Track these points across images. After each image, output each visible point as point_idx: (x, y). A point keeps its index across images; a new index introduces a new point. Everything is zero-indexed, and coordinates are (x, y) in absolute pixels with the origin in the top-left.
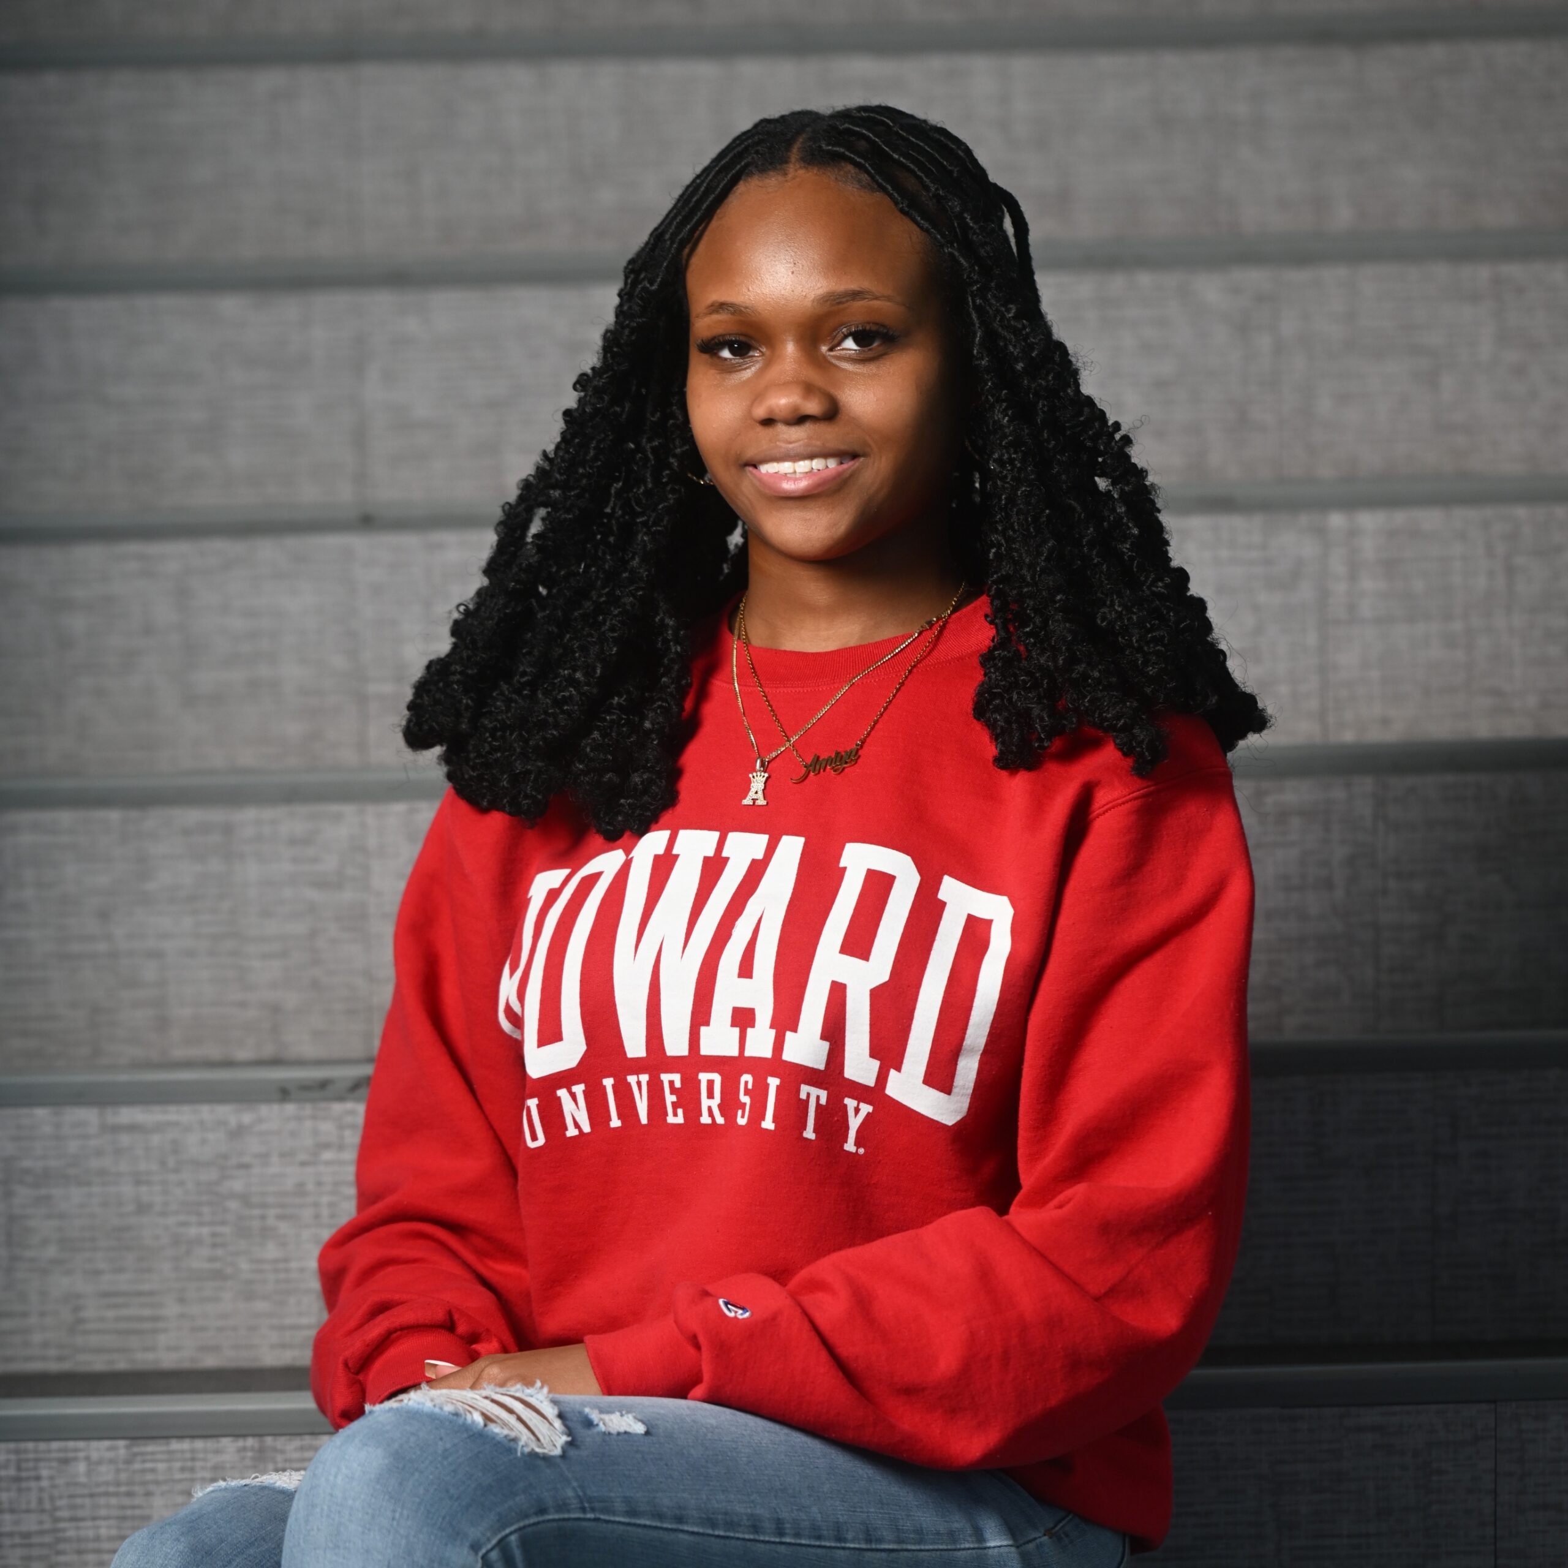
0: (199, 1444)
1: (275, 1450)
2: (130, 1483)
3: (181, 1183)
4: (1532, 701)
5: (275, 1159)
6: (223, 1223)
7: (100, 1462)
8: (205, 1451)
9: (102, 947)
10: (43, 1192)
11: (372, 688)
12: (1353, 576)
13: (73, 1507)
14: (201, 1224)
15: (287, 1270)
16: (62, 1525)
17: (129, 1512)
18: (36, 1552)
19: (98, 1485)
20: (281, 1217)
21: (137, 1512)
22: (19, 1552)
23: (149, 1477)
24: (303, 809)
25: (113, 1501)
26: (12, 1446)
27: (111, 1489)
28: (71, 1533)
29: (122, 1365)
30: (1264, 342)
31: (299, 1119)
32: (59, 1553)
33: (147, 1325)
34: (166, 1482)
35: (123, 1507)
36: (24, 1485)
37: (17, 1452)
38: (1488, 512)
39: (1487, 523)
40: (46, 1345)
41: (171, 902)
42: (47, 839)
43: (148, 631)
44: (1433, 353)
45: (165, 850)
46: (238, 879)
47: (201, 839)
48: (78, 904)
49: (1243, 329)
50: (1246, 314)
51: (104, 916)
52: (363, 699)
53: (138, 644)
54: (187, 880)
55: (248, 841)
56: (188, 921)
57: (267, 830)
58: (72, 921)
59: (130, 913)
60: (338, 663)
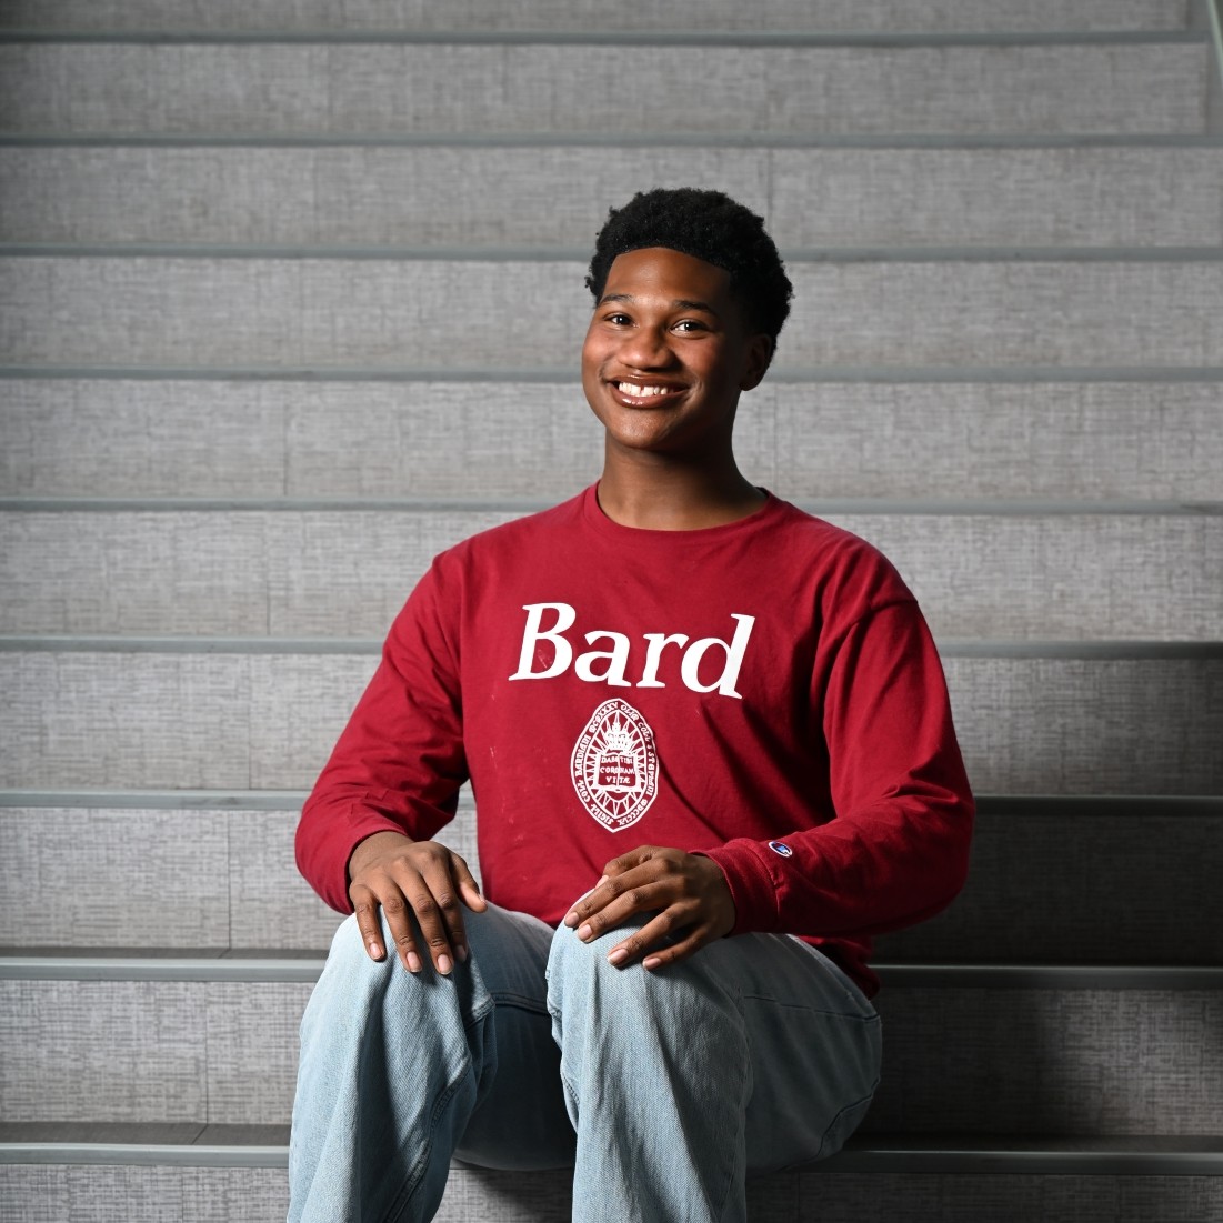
0: (115, 984)
1: (155, 989)
2: (80, 1003)
3: (130, 850)
5: (179, 839)
6: (152, 871)
7: (64, 992)
8: (119, 988)
9: (111, 725)
10: (58, 852)
11: (273, 593)
13: (50, 1015)
14: (140, 871)
15: (185, 897)
16: (44, 1024)
17: (79, 1019)
18: (30, 1037)
19: (63, 1004)
20: (182, 869)
21: (83, 1019)
22: (21, 1037)
23: (90, 1000)
24: (218, 656)
25: (71, 1012)
26: (19, 982)
27: (70, 1006)
28: (49, 1028)
29: (98, 944)
30: (770, 423)
31: (192, 818)
32: (42, 1038)
33: (111, 923)
34: (98, 1003)
35: (76, 1016)
36: (24, 1002)
37: (21, 985)
38: (869, 518)
39: (868, 524)
40: (58, 932)
41: (148, 702)
42: (82, 667)
43: (156, 559)
44: (860, 431)
45: (144, 675)
46: (182, 691)
47: (163, 670)
48: (98, 702)
49: (758, 415)
50: (760, 407)
51: (112, 709)
52: (268, 599)
53: (150, 566)
54: (156, 692)
55: (188, 672)
56: (156, 713)
57: (198, 666)
58: (95, 711)
59: (126, 708)
60: (256, 579)
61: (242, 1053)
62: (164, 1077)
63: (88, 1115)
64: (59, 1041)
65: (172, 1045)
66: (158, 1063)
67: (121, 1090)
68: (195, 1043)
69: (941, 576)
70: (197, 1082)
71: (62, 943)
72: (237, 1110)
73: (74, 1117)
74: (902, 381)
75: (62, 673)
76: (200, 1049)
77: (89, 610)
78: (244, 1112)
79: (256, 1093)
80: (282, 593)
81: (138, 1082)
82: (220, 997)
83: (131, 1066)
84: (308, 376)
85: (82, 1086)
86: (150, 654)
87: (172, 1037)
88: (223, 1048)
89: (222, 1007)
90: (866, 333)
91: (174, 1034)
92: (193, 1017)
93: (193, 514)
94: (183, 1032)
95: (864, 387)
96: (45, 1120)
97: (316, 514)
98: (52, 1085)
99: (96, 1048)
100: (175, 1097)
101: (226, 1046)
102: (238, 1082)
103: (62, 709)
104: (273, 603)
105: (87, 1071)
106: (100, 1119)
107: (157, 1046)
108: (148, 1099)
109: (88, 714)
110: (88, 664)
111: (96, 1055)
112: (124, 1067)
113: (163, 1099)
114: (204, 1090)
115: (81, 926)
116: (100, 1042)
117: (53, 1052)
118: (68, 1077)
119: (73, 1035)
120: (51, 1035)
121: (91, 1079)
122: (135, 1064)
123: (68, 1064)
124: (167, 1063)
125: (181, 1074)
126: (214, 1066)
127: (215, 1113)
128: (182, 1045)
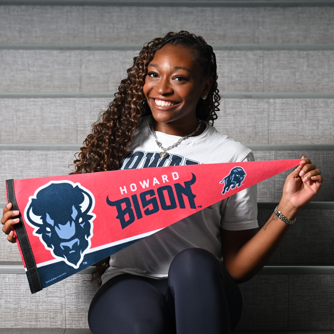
2: (17, 283)
4: (310, 137)
7: (11, 278)
11: (79, 129)
12: (275, 112)
13: (5, 287)
16: (3, 291)
17: (16, 288)
19: (10, 283)
21: (18, 288)
23: (21, 281)
24: (62, 152)
25: (13, 286)
27: (13, 284)
28: (5, 292)
30: (261, 65)
32: (2, 296)
34: (24, 282)
35: (15, 287)
38: (302, 100)
39: (302, 102)
40: (4, 256)
41: (35, 169)
42: (10, 156)
43: (35, 116)
44: (295, 68)
45: (34, 159)
46: (48, 165)
47: (41, 157)
48: (16, 169)
49: (257, 62)
50: (257, 60)
51: (21, 172)
52: (77, 131)
53: (33, 119)
54: (38, 165)
55: (51, 158)
56: (38, 173)
57: (54, 155)
58: (15, 172)
59: (27, 171)
60: (72, 123)
61: (79, 301)
62: (49, 311)
63: (20, 325)
64: (9, 297)
65: (52, 298)
66: (47, 305)
67: (33, 316)
68: (61, 298)
69: (329, 121)
70: (61, 312)
71: (6, 260)
72: (77, 323)
73: (14, 326)
74: (310, 50)
75: (3, 158)
76: (63, 300)
77: (9, 135)
78: (80, 324)
79: (84, 316)
80: (82, 129)
81: (39, 313)
82: (70, 280)
83: (36, 306)
84: (89, 48)
85: (17, 314)
86: (36, 151)
87: (52, 295)
88: (71, 299)
89: (71, 283)
90: (293, 33)
91: (53, 294)
92: (60, 288)
93: (49, 99)
94: (56, 293)
95: (296, 52)
96: (3, 327)
97: (95, 99)
98: (6, 314)
99: (23, 300)
100: (53, 318)
101: (73, 299)
102: (77, 312)
103: (3, 172)
104: (79, 132)
105: (19, 308)
106: (24, 327)
107: (46, 299)
108: (43, 319)
109: (12, 174)
110: (13, 155)
111: (23, 302)
112: (34, 307)
113: (48, 319)
114: (64, 315)
115: (13, 253)
116: (25, 297)
117: (6, 301)
118: (12, 311)
119: (14, 295)
120: (5, 295)
121: (21, 311)
122: (38, 306)
123: (12, 306)
124: (50, 305)
125: (55, 309)
126: (68, 306)
127: (68, 324)
128: (56, 298)
